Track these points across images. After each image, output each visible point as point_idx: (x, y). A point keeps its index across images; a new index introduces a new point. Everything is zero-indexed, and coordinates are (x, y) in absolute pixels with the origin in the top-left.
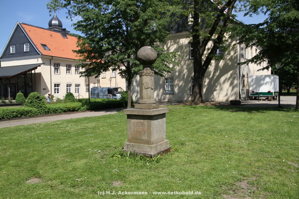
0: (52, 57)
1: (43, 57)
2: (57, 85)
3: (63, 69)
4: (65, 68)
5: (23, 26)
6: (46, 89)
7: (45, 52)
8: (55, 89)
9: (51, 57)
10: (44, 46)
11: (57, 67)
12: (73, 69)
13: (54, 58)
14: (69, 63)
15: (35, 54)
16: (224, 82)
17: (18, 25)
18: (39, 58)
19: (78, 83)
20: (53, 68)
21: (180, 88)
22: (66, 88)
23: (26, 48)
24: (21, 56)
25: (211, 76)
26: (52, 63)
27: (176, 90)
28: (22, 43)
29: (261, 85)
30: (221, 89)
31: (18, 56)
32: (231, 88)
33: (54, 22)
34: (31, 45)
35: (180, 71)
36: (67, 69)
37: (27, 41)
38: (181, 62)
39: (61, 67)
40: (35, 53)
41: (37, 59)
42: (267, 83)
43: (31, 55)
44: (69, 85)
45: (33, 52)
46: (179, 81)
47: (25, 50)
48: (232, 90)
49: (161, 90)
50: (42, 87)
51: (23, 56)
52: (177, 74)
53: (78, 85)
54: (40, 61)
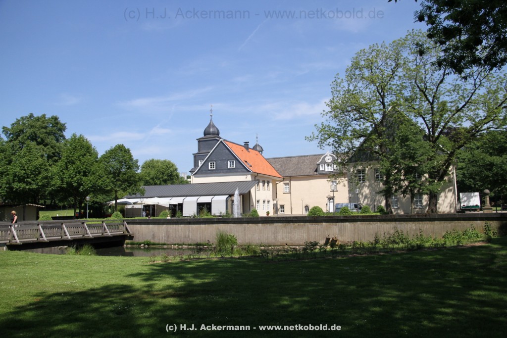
0: (258, 173)
1: (252, 174)
4: (262, 184)
9: (256, 175)
10: (246, 162)
11: (258, 183)
13: (259, 175)
14: (264, 179)
15: (244, 172)
18: (249, 175)
19: (269, 199)
20: (256, 185)
23: (230, 165)
24: (224, 173)
26: (256, 180)
28: (225, 160)
31: (220, 173)
34: (237, 162)
37: (232, 157)
40: (245, 170)
41: (245, 176)
43: (238, 172)
45: (241, 169)
47: (229, 167)
51: (226, 172)
53: (268, 202)
54: (249, 178)
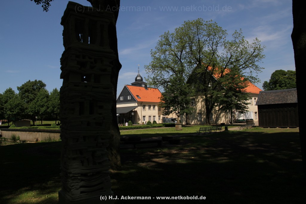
1: (138, 102)
2: (144, 117)
3: (147, 108)
4: (148, 107)
5: (128, 86)
6: (139, 119)
7: (139, 100)
8: (143, 119)
9: (141, 102)
10: (138, 96)
11: (144, 106)
12: (152, 107)
13: (143, 102)
14: (150, 105)
15: (134, 101)
16: (222, 117)
17: (125, 86)
18: (136, 103)
19: (154, 115)
20: (142, 108)
21: (204, 119)
22: (148, 118)
23: (129, 98)
24: (126, 102)
25: (217, 114)
26: (142, 105)
27: (202, 120)
28: (127, 95)
29: (240, 117)
30: (221, 120)
32: (225, 120)
33: (138, 78)
34: (132, 96)
35: (204, 112)
36: (149, 108)
37: (130, 94)
38: (204, 107)
39: (146, 107)
42: (242, 116)
43: (132, 101)
44: (150, 117)
45: (133, 100)
46: (204, 116)
48: (226, 120)
49: (196, 120)
50: (137, 118)
52: (203, 112)
53: (154, 116)
54: (136, 105)
